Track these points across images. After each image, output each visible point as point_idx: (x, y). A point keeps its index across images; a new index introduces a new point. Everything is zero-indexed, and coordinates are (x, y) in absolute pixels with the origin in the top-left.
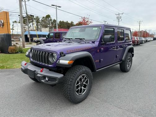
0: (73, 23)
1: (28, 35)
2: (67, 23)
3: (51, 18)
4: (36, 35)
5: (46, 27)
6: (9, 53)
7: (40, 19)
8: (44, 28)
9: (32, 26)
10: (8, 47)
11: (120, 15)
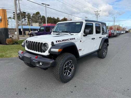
0: (59, 19)
1: (21, 29)
2: (54, 19)
3: (40, 14)
4: (29, 29)
5: (36, 22)
6: (6, 44)
7: (31, 16)
8: (34, 23)
9: (24, 21)
10: (6, 39)
11: (98, 12)
